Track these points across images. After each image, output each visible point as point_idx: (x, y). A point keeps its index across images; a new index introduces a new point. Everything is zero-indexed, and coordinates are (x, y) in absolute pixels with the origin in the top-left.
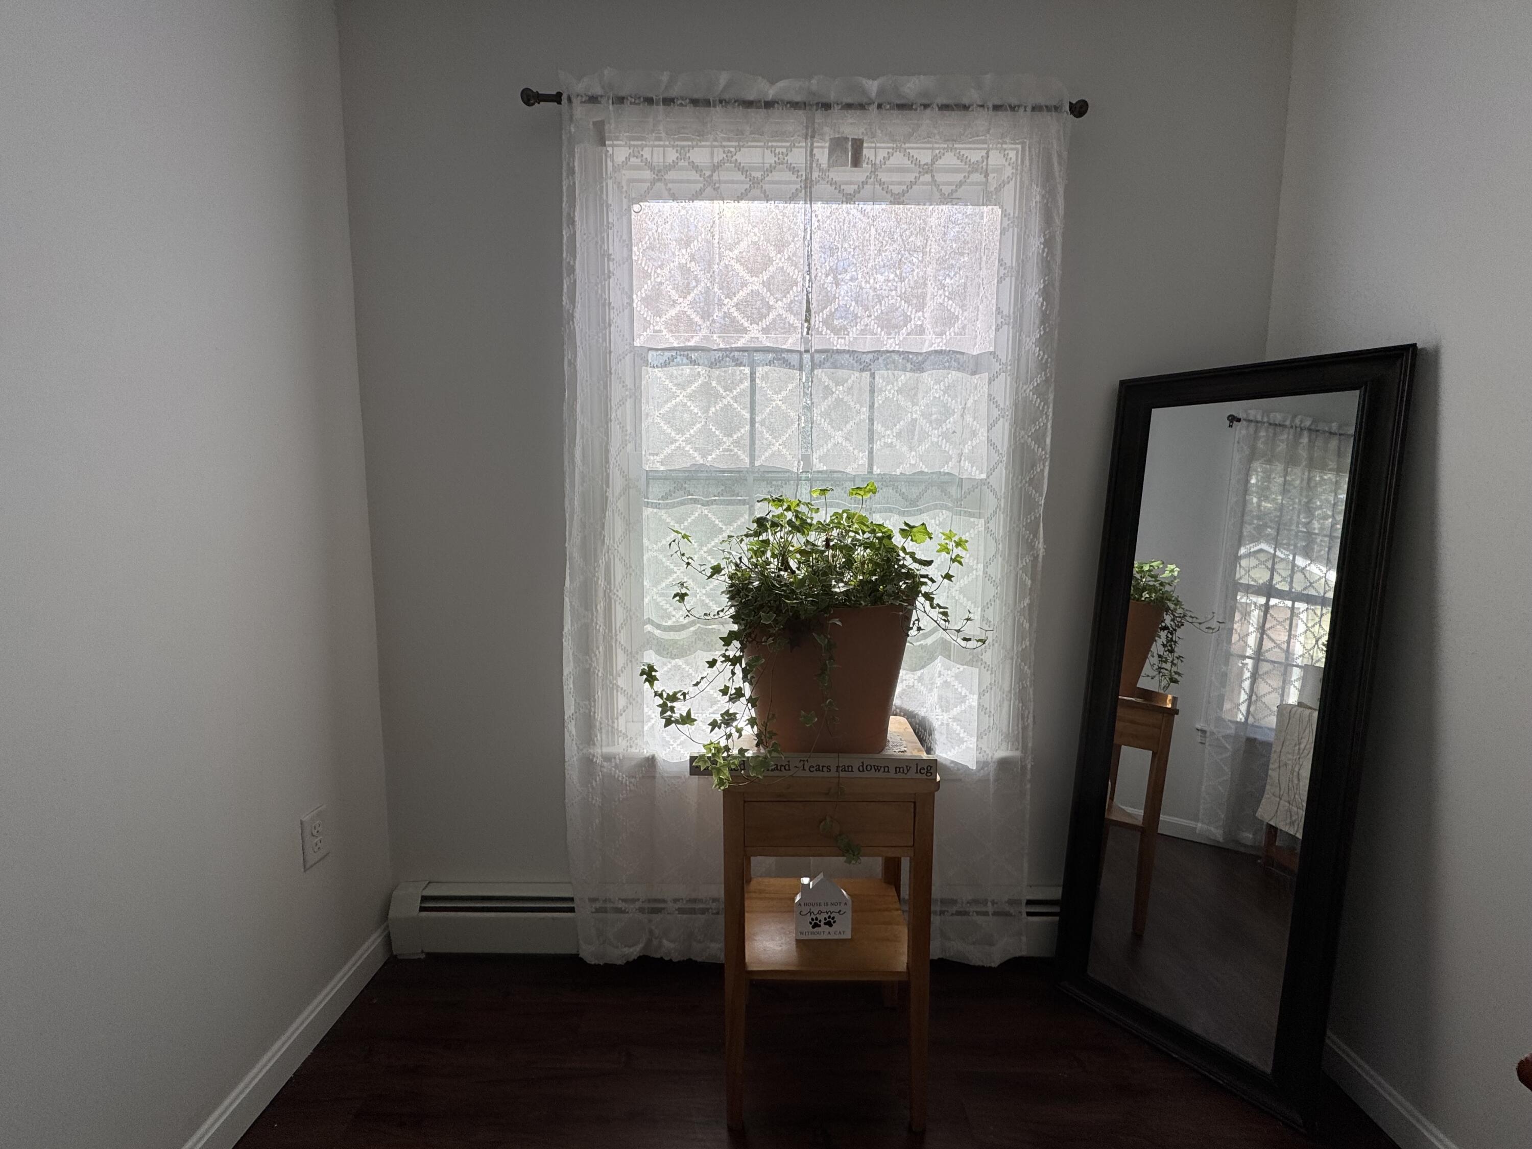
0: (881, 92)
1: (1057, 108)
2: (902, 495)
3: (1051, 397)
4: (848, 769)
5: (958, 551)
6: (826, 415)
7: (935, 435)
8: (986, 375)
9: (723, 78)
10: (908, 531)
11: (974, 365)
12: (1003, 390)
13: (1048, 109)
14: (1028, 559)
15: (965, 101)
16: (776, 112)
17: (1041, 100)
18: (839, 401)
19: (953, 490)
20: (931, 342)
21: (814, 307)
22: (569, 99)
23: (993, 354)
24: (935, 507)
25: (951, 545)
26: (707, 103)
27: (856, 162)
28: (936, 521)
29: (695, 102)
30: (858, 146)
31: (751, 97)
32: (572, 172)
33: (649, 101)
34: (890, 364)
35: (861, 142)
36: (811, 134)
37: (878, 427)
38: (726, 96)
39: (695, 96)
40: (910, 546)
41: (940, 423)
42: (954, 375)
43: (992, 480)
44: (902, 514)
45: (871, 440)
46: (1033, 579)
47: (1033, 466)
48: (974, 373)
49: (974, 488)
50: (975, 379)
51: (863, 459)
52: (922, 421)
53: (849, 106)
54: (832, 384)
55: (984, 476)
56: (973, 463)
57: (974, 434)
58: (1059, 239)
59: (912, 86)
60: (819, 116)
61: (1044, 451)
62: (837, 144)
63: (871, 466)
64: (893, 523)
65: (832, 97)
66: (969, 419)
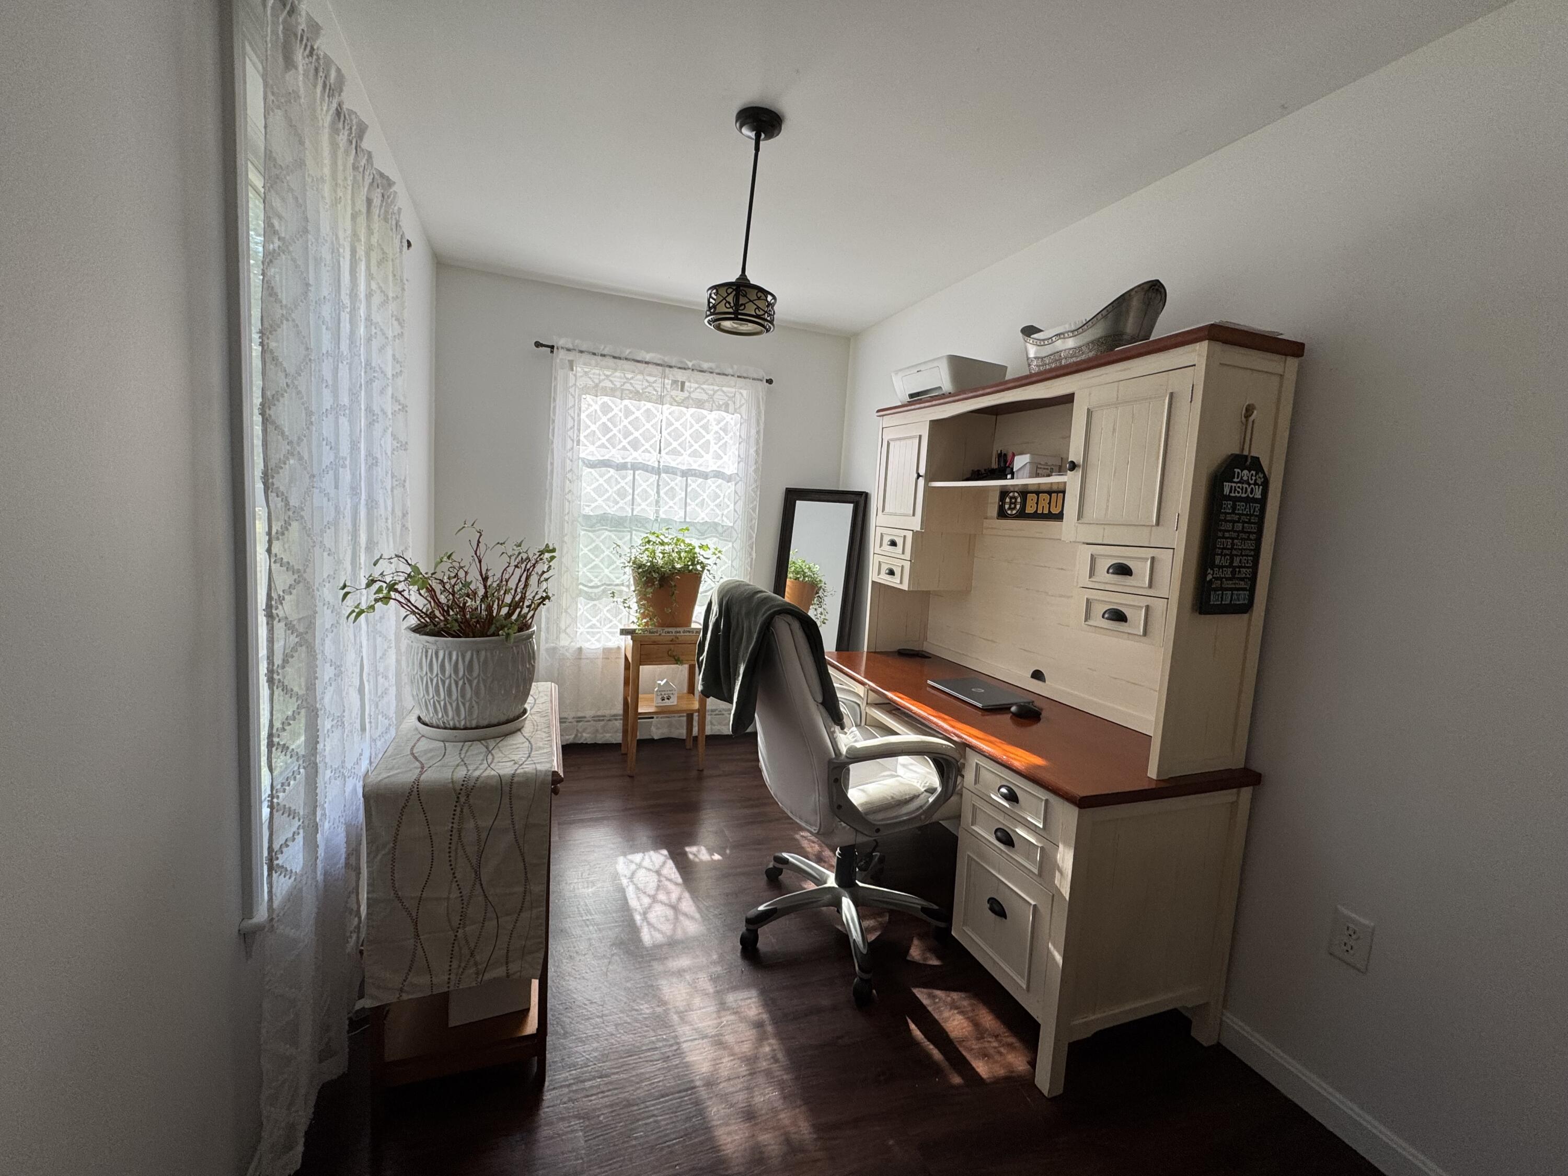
0: (693, 365)
1: (761, 380)
2: (698, 530)
3: (758, 493)
4: (680, 632)
5: (719, 555)
6: (666, 493)
7: (712, 505)
8: (733, 483)
9: (628, 351)
10: (701, 547)
11: (729, 479)
12: (741, 487)
13: (758, 380)
14: (749, 560)
15: (726, 373)
16: (650, 366)
17: (755, 376)
18: (672, 488)
19: (720, 529)
20: (712, 466)
21: (662, 449)
22: (558, 348)
23: (737, 474)
24: (711, 536)
25: (717, 552)
26: (620, 358)
27: (682, 390)
28: (711, 542)
29: (614, 357)
30: (683, 384)
31: (639, 359)
32: (556, 378)
33: (594, 354)
34: (695, 475)
35: (684, 382)
36: (664, 376)
37: (688, 501)
38: (629, 357)
39: (615, 355)
40: (702, 552)
41: (714, 501)
42: (720, 481)
43: (736, 527)
44: (698, 539)
45: (686, 506)
46: (751, 568)
47: (752, 520)
48: (728, 482)
49: (728, 529)
50: (730, 484)
51: (682, 514)
52: (707, 499)
53: (680, 368)
54: (669, 481)
55: (731, 524)
56: (727, 518)
57: (728, 506)
58: (762, 431)
59: (705, 366)
60: (667, 369)
61: (756, 515)
62: (675, 382)
63: (685, 518)
64: (696, 543)
65: (673, 364)
66: (726, 500)
